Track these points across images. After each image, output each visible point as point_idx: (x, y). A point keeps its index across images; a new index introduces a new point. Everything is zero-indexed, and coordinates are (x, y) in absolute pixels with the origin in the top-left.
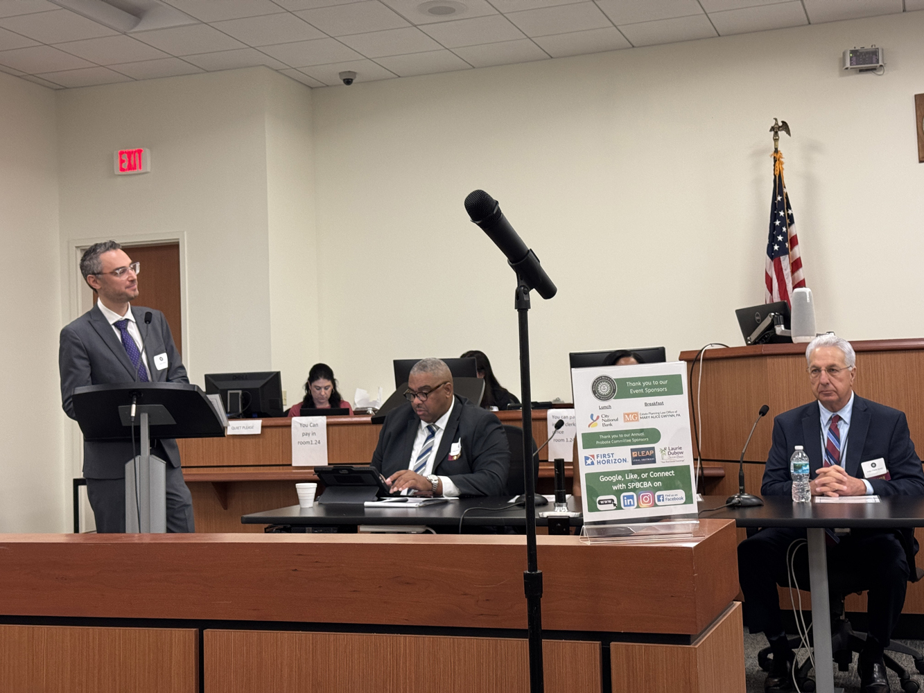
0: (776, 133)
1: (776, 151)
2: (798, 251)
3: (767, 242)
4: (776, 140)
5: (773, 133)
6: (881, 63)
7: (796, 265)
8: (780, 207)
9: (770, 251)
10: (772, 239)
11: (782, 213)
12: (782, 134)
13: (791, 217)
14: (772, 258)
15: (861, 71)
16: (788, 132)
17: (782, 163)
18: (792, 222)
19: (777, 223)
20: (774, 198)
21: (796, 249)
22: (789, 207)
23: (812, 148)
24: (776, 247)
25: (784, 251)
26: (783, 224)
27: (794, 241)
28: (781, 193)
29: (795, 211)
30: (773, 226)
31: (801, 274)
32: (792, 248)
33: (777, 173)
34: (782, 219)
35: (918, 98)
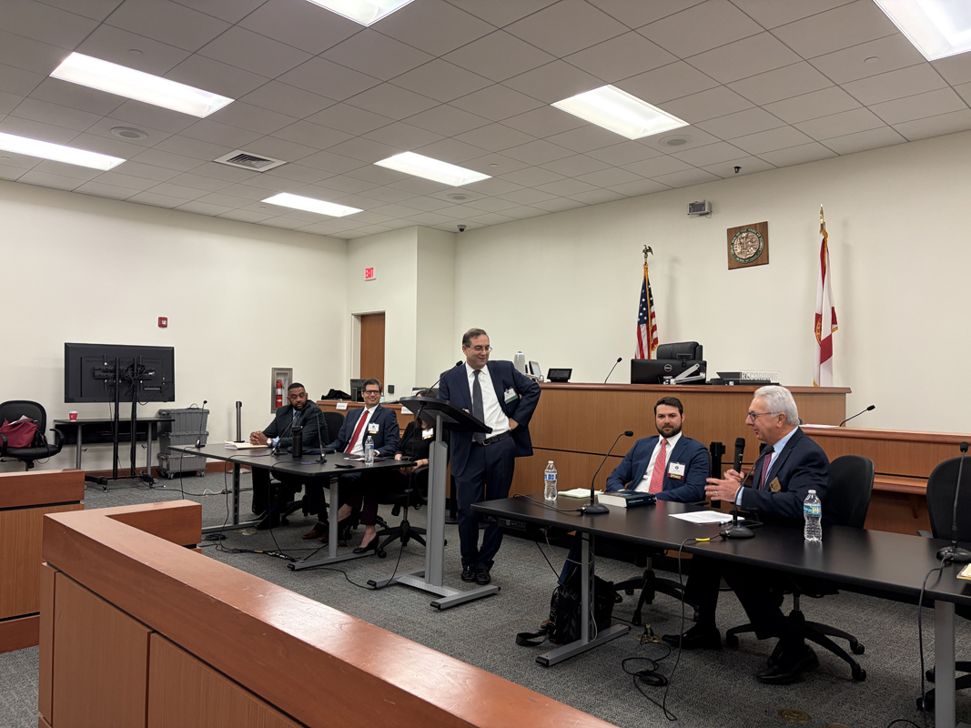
0: (646, 254)
1: (646, 263)
2: (654, 322)
4: (646, 257)
5: (644, 254)
6: (706, 210)
7: (655, 328)
8: (646, 294)
11: (647, 302)
12: (649, 253)
13: (652, 302)
15: (701, 215)
16: (652, 253)
18: (653, 305)
20: (643, 291)
21: (653, 320)
22: (651, 296)
23: (674, 260)
27: (653, 315)
28: (647, 288)
29: (655, 298)
33: (645, 276)
35: (729, 231)
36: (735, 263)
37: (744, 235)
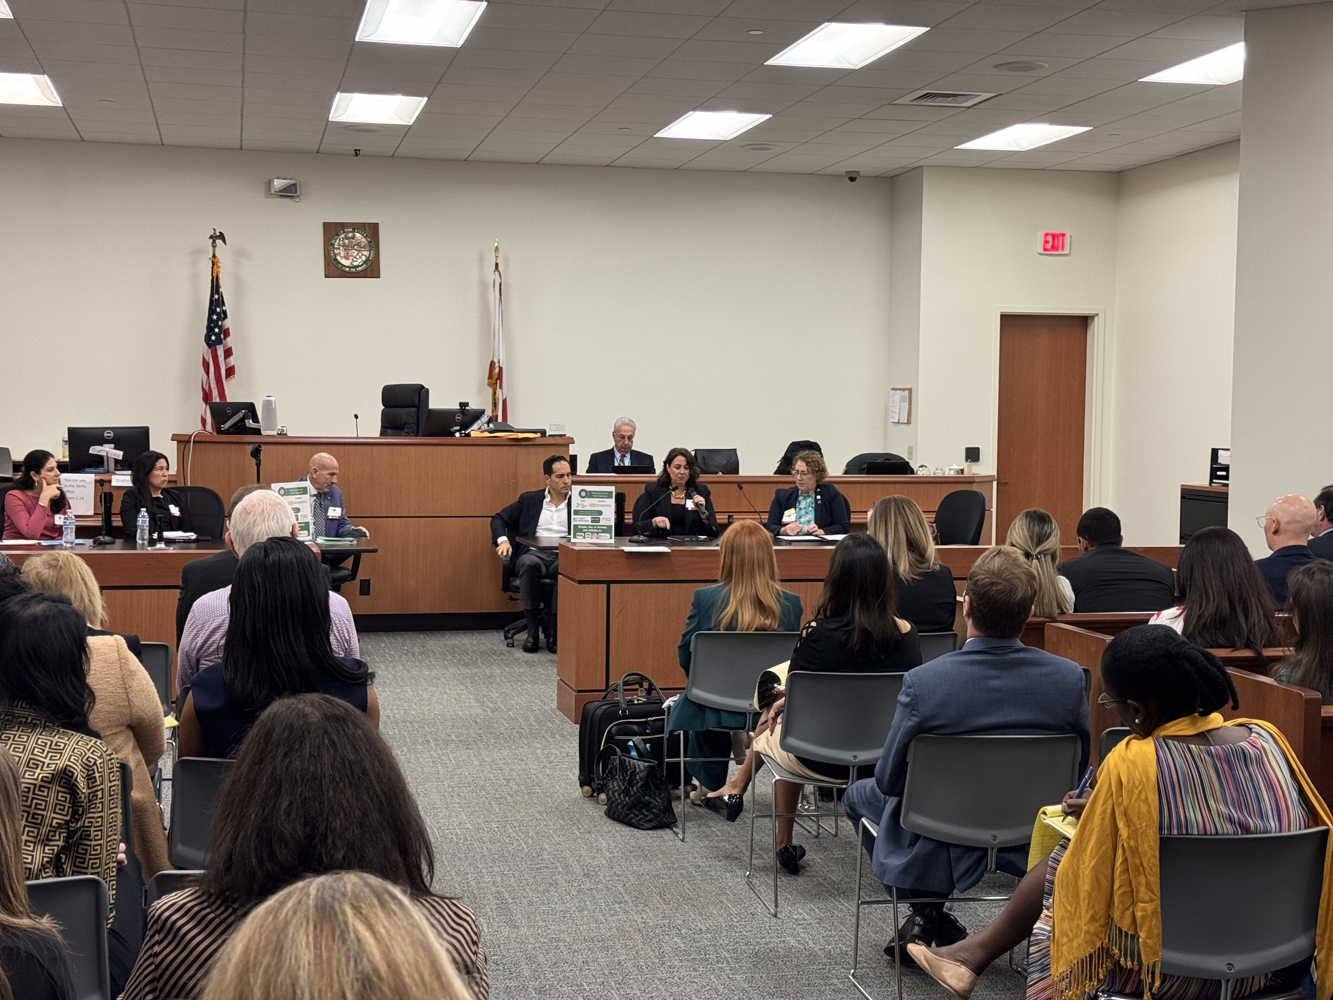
0: (214, 241)
1: (214, 256)
2: (230, 342)
3: (205, 331)
4: (214, 247)
5: (211, 240)
6: (298, 193)
7: (228, 353)
8: (216, 303)
9: (208, 339)
10: (210, 330)
11: (218, 310)
12: (219, 242)
13: (225, 312)
14: (209, 345)
15: (282, 196)
16: (224, 241)
17: (218, 267)
18: (226, 317)
19: (215, 317)
20: (212, 296)
21: (228, 339)
22: (223, 304)
23: (241, 253)
24: (213, 338)
25: (219, 341)
26: (219, 319)
27: (227, 333)
28: (218, 292)
29: (228, 307)
30: (210, 320)
31: (232, 360)
32: (225, 338)
33: (215, 275)
34: (218, 314)
35: (326, 225)
36: (333, 270)
37: (350, 235)
